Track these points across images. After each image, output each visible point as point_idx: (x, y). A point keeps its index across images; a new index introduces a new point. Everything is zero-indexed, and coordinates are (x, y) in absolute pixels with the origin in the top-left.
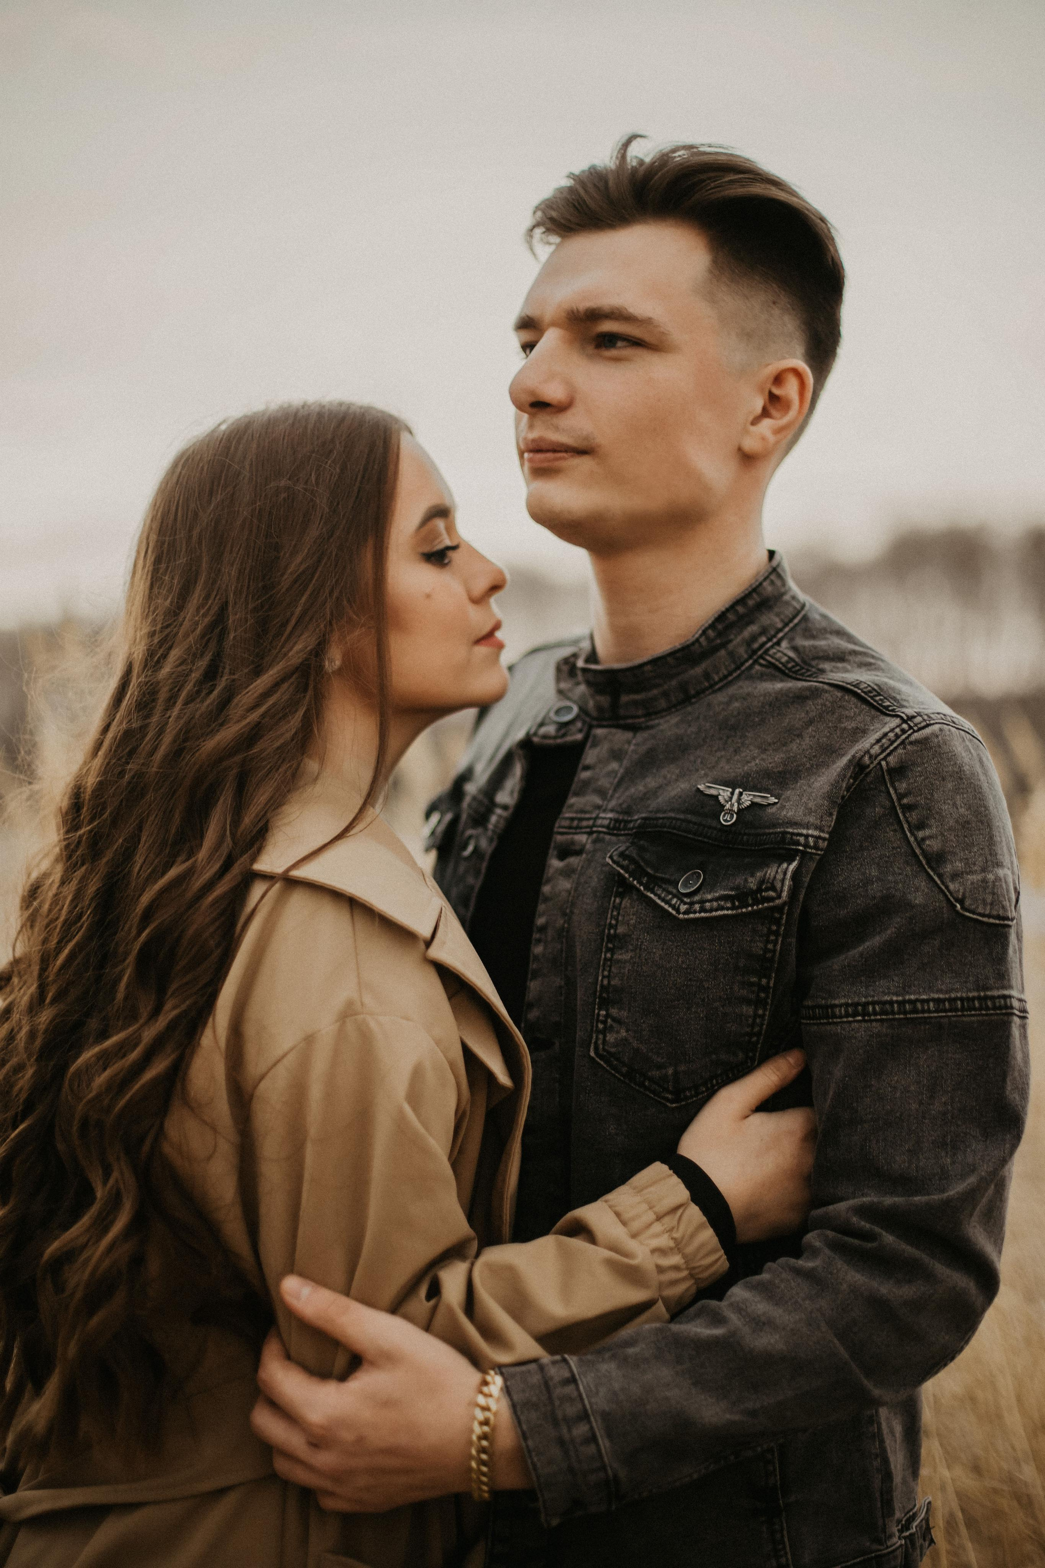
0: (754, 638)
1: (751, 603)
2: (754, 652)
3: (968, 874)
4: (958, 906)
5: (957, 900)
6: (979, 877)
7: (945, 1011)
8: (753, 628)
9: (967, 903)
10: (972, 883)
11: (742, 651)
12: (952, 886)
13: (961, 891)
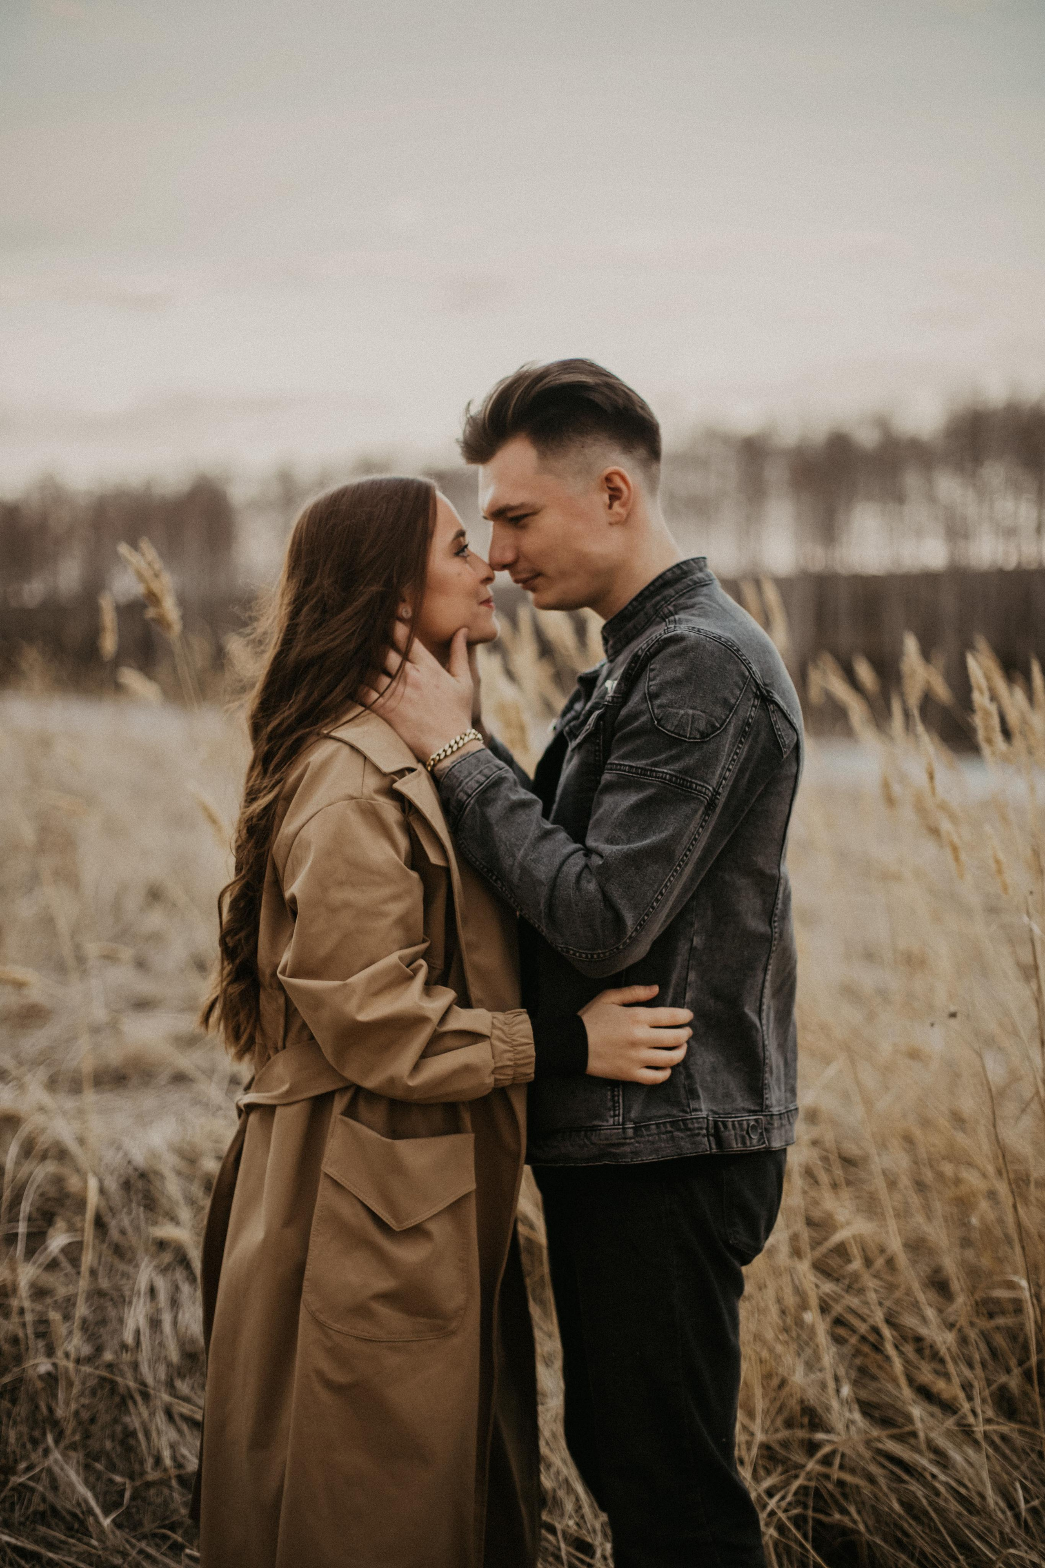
0: (658, 603)
1: (657, 584)
2: (657, 611)
3: (669, 707)
4: (656, 722)
5: (657, 719)
6: (675, 711)
7: (632, 773)
8: (658, 598)
9: (662, 722)
10: (670, 713)
11: (651, 612)
12: (656, 711)
13: (661, 715)
